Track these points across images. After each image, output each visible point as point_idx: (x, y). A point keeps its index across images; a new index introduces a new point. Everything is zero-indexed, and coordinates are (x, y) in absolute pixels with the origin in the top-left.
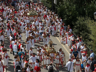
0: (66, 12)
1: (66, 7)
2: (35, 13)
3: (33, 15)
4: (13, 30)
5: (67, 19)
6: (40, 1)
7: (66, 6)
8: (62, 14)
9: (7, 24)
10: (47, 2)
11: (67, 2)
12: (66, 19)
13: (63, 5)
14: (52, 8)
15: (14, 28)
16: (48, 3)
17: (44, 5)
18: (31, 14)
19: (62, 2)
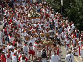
0: (79, 15)
1: (78, 9)
2: (37, 14)
3: (35, 17)
4: (11, 37)
5: (80, 24)
6: (45, 1)
7: (79, 7)
8: (74, 17)
9: (3, 30)
10: (54, 2)
11: (80, 2)
12: (78, 25)
13: (75, 6)
14: (61, 10)
15: (12, 35)
16: (56, 3)
17: (50, 6)
18: (33, 16)
19: (74, 2)
